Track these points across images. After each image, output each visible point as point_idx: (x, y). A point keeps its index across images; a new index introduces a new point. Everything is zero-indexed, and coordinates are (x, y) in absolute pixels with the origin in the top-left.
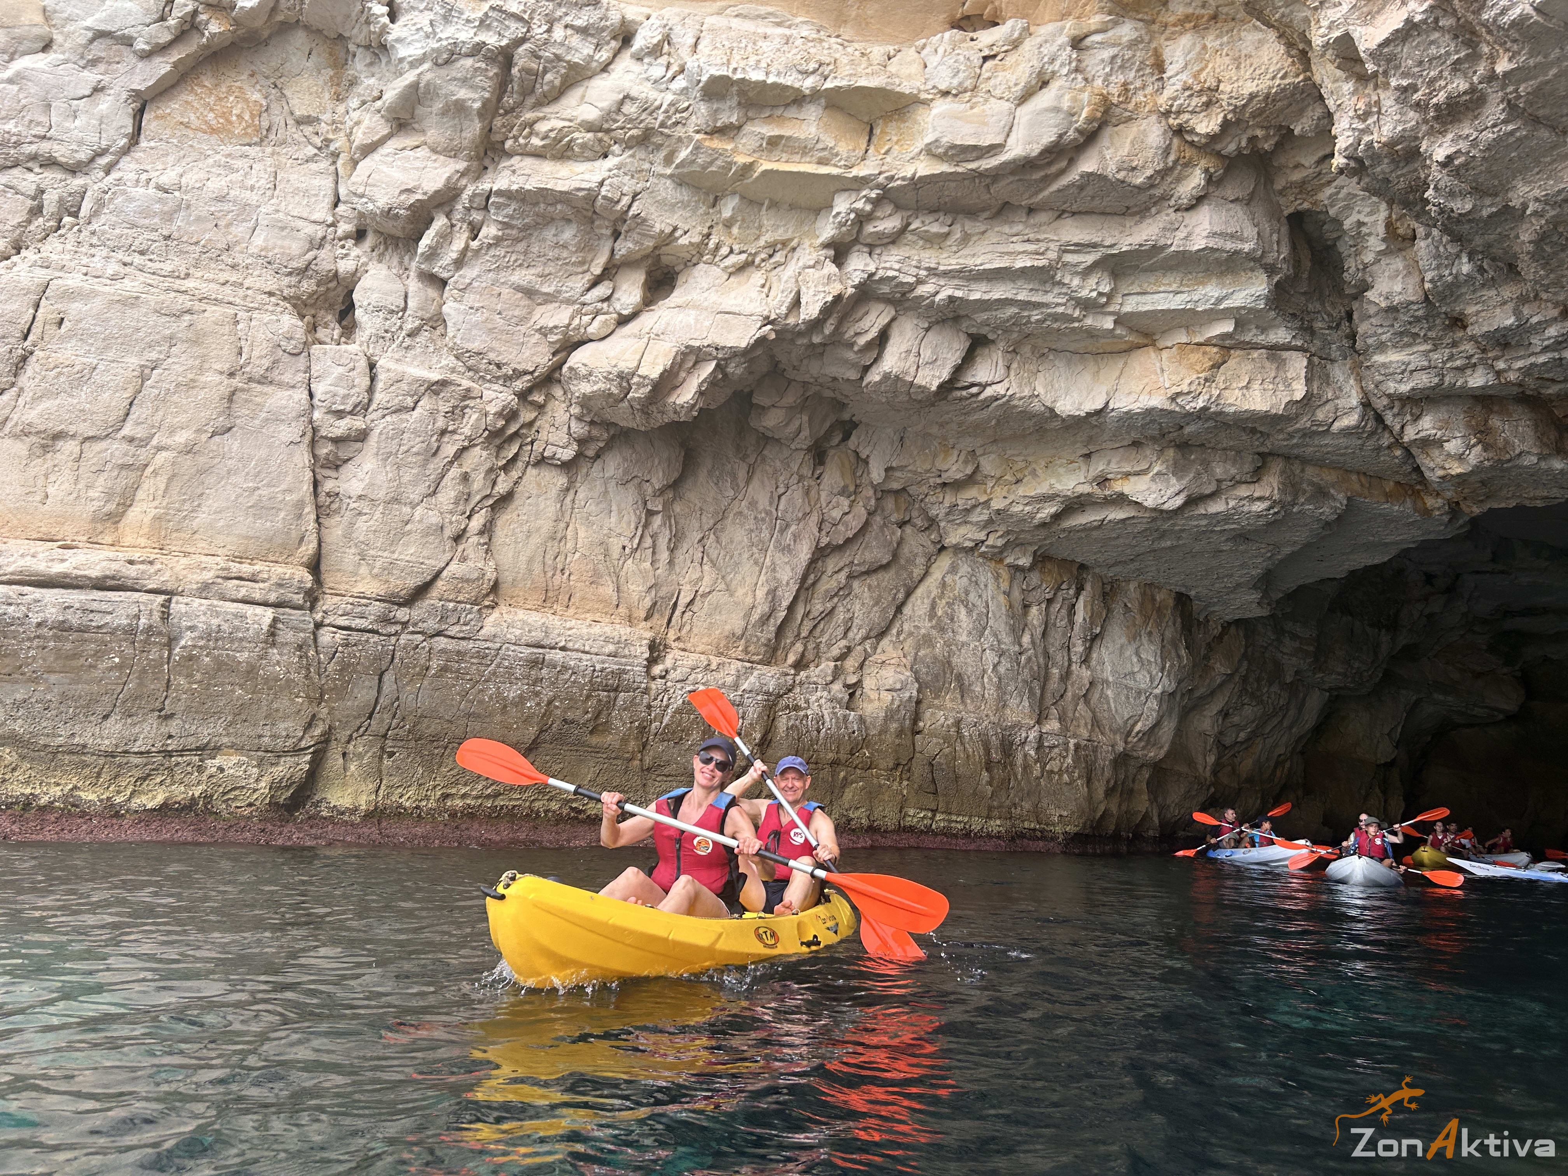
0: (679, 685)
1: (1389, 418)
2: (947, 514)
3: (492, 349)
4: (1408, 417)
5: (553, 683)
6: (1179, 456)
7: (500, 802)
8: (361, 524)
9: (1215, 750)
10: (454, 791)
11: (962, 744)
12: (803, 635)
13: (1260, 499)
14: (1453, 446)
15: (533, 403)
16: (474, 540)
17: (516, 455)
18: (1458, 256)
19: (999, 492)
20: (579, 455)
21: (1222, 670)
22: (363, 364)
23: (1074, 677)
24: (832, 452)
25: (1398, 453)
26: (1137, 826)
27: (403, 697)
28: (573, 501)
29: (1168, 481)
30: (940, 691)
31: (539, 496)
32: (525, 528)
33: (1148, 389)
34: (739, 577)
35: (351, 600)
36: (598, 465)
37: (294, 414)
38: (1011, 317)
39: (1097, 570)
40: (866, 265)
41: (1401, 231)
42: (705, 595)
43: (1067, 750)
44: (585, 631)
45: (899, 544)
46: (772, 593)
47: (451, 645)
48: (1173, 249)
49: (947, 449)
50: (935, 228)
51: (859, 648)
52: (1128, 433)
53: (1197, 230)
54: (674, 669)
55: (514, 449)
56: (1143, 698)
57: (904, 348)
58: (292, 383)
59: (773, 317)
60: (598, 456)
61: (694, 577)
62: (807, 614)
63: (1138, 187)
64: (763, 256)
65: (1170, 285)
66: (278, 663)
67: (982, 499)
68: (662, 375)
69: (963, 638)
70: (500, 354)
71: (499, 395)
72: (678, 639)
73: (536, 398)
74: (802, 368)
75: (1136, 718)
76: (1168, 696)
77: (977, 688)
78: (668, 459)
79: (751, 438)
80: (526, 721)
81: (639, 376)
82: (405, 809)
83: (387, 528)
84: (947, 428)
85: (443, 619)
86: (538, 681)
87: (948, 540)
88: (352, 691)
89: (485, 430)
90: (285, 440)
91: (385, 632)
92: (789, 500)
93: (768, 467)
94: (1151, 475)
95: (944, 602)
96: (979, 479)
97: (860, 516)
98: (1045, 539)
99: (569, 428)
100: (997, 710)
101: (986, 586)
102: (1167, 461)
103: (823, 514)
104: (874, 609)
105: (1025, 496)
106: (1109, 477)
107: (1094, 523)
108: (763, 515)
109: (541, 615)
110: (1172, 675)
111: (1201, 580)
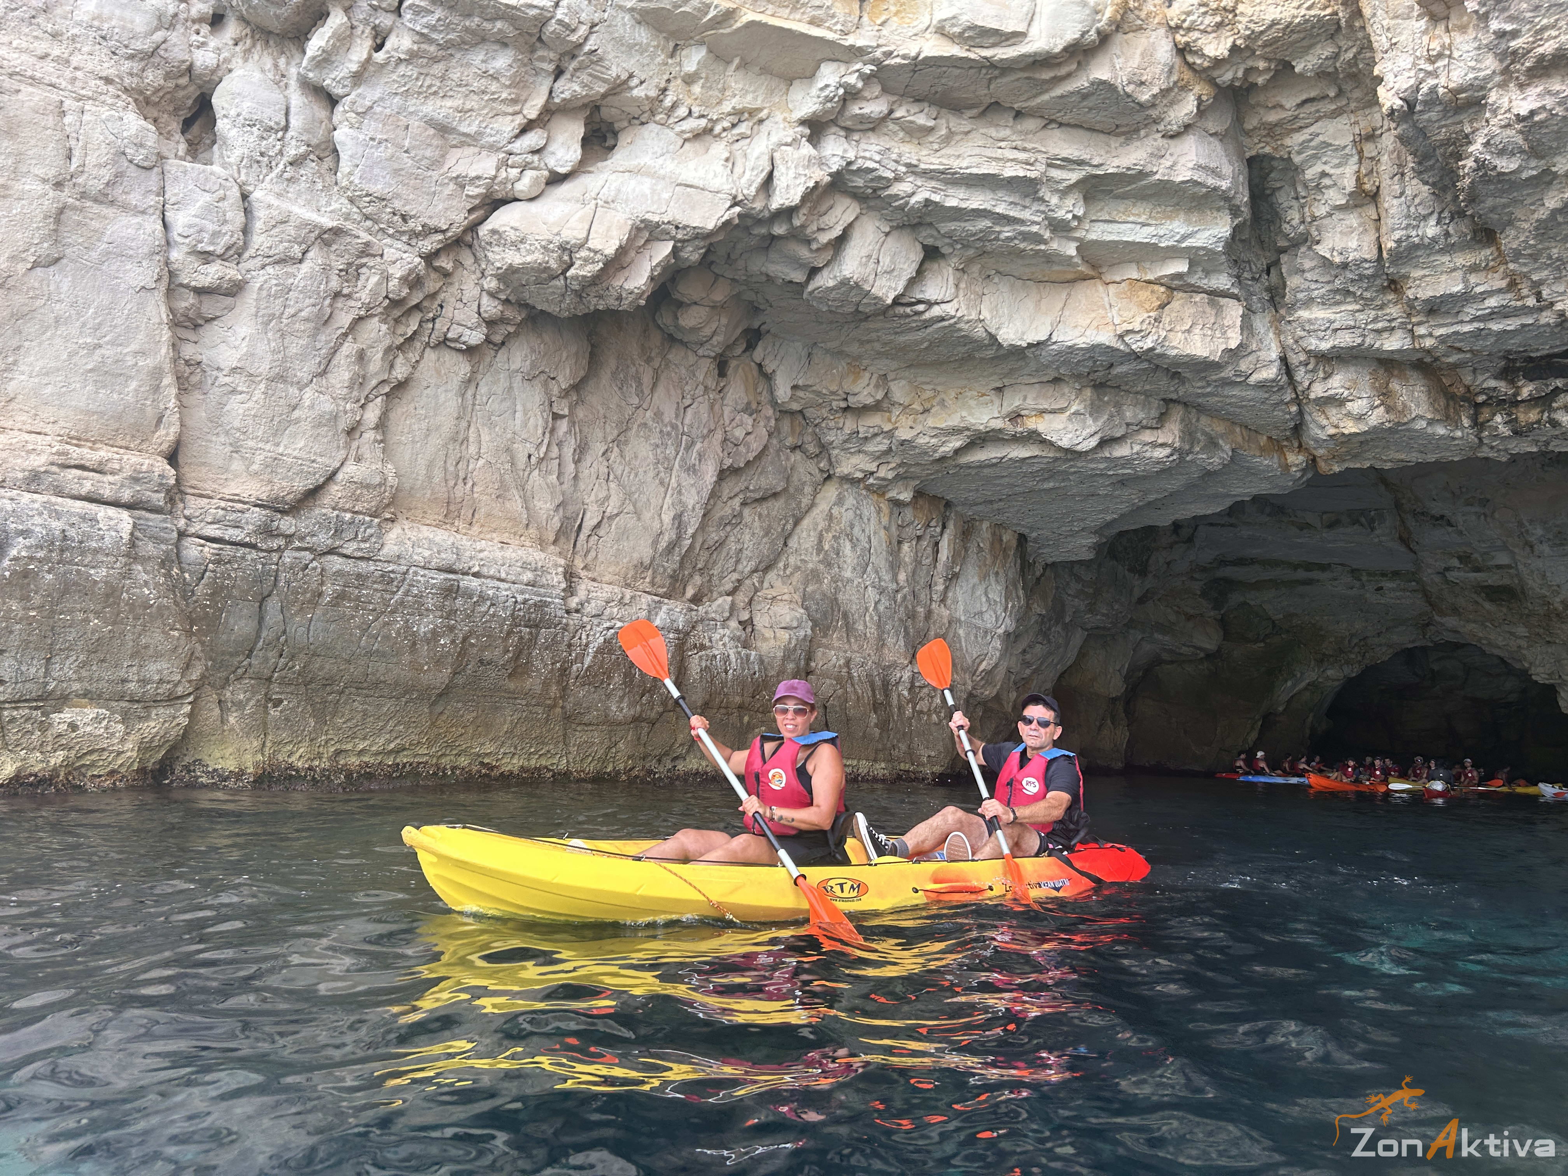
0: (595, 621)
1: (1300, 375)
2: (845, 441)
3: (397, 196)
4: (1321, 375)
5: (468, 616)
6: (1097, 397)
7: (402, 759)
8: (235, 406)
10: (349, 747)
11: (852, 684)
12: (699, 566)
13: (1162, 445)
14: (1356, 407)
15: (436, 269)
16: (370, 435)
17: (415, 333)
18: (1425, 218)
19: (906, 421)
20: (486, 340)
21: (1039, 611)
22: (235, 192)
23: (935, 616)
24: (733, 363)
25: (1294, 409)
27: (290, 630)
28: (474, 396)
29: (1084, 421)
30: (829, 628)
31: (438, 386)
32: (424, 425)
33: (1095, 324)
34: (644, 498)
35: (223, 504)
36: (502, 355)
37: (144, 250)
38: (981, 231)
39: (959, 509)
40: (845, 151)
41: (1367, 187)
42: (611, 518)
44: (499, 554)
45: (792, 469)
46: (678, 518)
47: (348, 566)
48: (1157, 177)
49: (858, 370)
50: (922, 120)
51: (748, 582)
52: (1057, 369)
53: (1182, 160)
54: (588, 601)
55: (413, 325)
56: (989, 637)
57: (864, 252)
58: (141, 206)
59: (740, 197)
60: (503, 343)
61: (602, 495)
62: (704, 543)
63: (1140, 104)
64: (726, 124)
65: (1139, 215)
66: (146, 583)
67: (885, 427)
68: (616, 251)
69: (848, 574)
70: (407, 202)
71: (405, 256)
72: (585, 568)
73: (444, 265)
74: (741, 264)
75: (981, 658)
76: (1007, 634)
77: (861, 627)
78: (577, 354)
79: (656, 339)
80: (439, 662)
81: (589, 249)
82: (297, 771)
83: (270, 413)
84: (868, 346)
85: (338, 532)
86: (453, 612)
87: (838, 470)
88: (226, 621)
89: (387, 297)
90: (134, 283)
91: (264, 547)
92: (696, 414)
93: (673, 374)
94: (1068, 413)
95: (830, 535)
96: (886, 406)
97: (761, 437)
98: (932, 474)
99: (479, 305)
100: (877, 649)
101: (869, 520)
102: (1084, 400)
103: (726, 432)
104: (764, 540)
105: (934, 428)
106: (1023, 413)
107: (993, 460)
108: (668, 428)
109: (445, 533)
110: (1013, 615)
111: (1053, 522)
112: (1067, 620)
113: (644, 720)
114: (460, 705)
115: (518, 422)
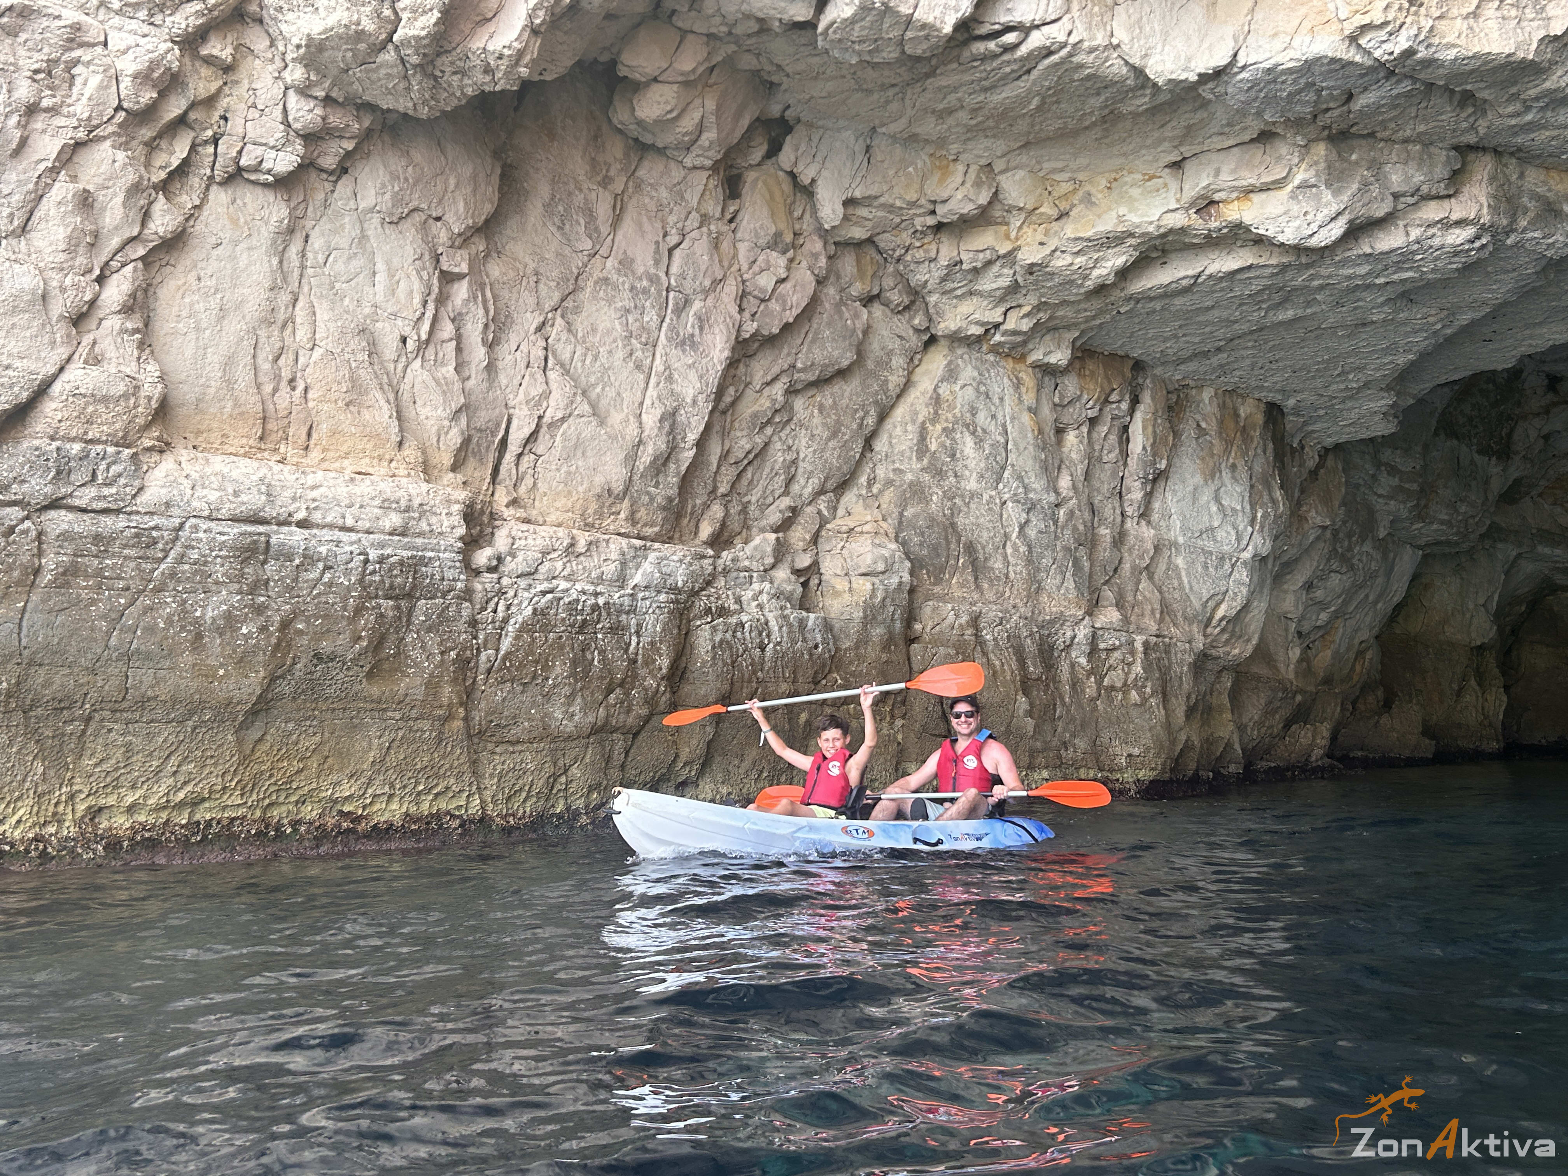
0: (523, 583)
2: (943, 280)
5: (289, 589)
6: (1334, 156)
7: (203, 814)
9: (1297, 640)
10: (111, 800)
12: (723, 489)
13: (1461, 223)
16: (114, 322)
17: (186, 163)
19: (1032, 236)
20: (306, 166)
21: (1318, 520)
23: (1131, 540)
24: (750, 176)
26: (1218, 760)
28: (303, 254)
29: (1318, 197)
30: (943, 570)
31: (236, 243)
32: (214, 302)
33: (1307, 25)
34: (611, 392)
36: (344, 187)
39: (1158, 371)
42: (555, 425)
43: (1133, 653)
44: (342, 491)
45: (866, 332)
46: (670, 419)
47: (82, 524)
49: (946, 164)
51: (809, 510)
52: (1259, 114)
54: (512, 553)
55: (180, 150)
56: (1227, 566)
60: (343, 169)
61: (535, 392)
62: (725, 456)
67: (1003, 248)
69: (972, 484)
71: (142, 41)
72: (514, 503)
73: (215, 51)
75: (1219, 598)
76: (1260, 560)
77: (998, 564)
78: (474, 177)
79: (616, 149)
80: (242, 662)
82: (11, 844)
84: (951, 121)
85: (62, 474)
86: (259, 585)
87: (942, 325)
89: (119, 108)
92: (689, 258)
93: (647, 200)
94: (1289, 188)
95: (939, 427)
96: (998, 214)
97: (803, 286)
98: (1094, 318)
99: (285, 110)
100: (1029, 597)
101: (1001, 399)
102: (1316, 163)
103: (744, 282)
104: (831, 444)
105: (1077, 239)
106: (1217, 197)
107: (1184, 283)
108: (645, 283)
109: (256, 464)
110: (1266, 529)
111: (1313, 378)
112: (1382, 534)
113: (615, 730)
114: (291, 726)
115: (380, 288)
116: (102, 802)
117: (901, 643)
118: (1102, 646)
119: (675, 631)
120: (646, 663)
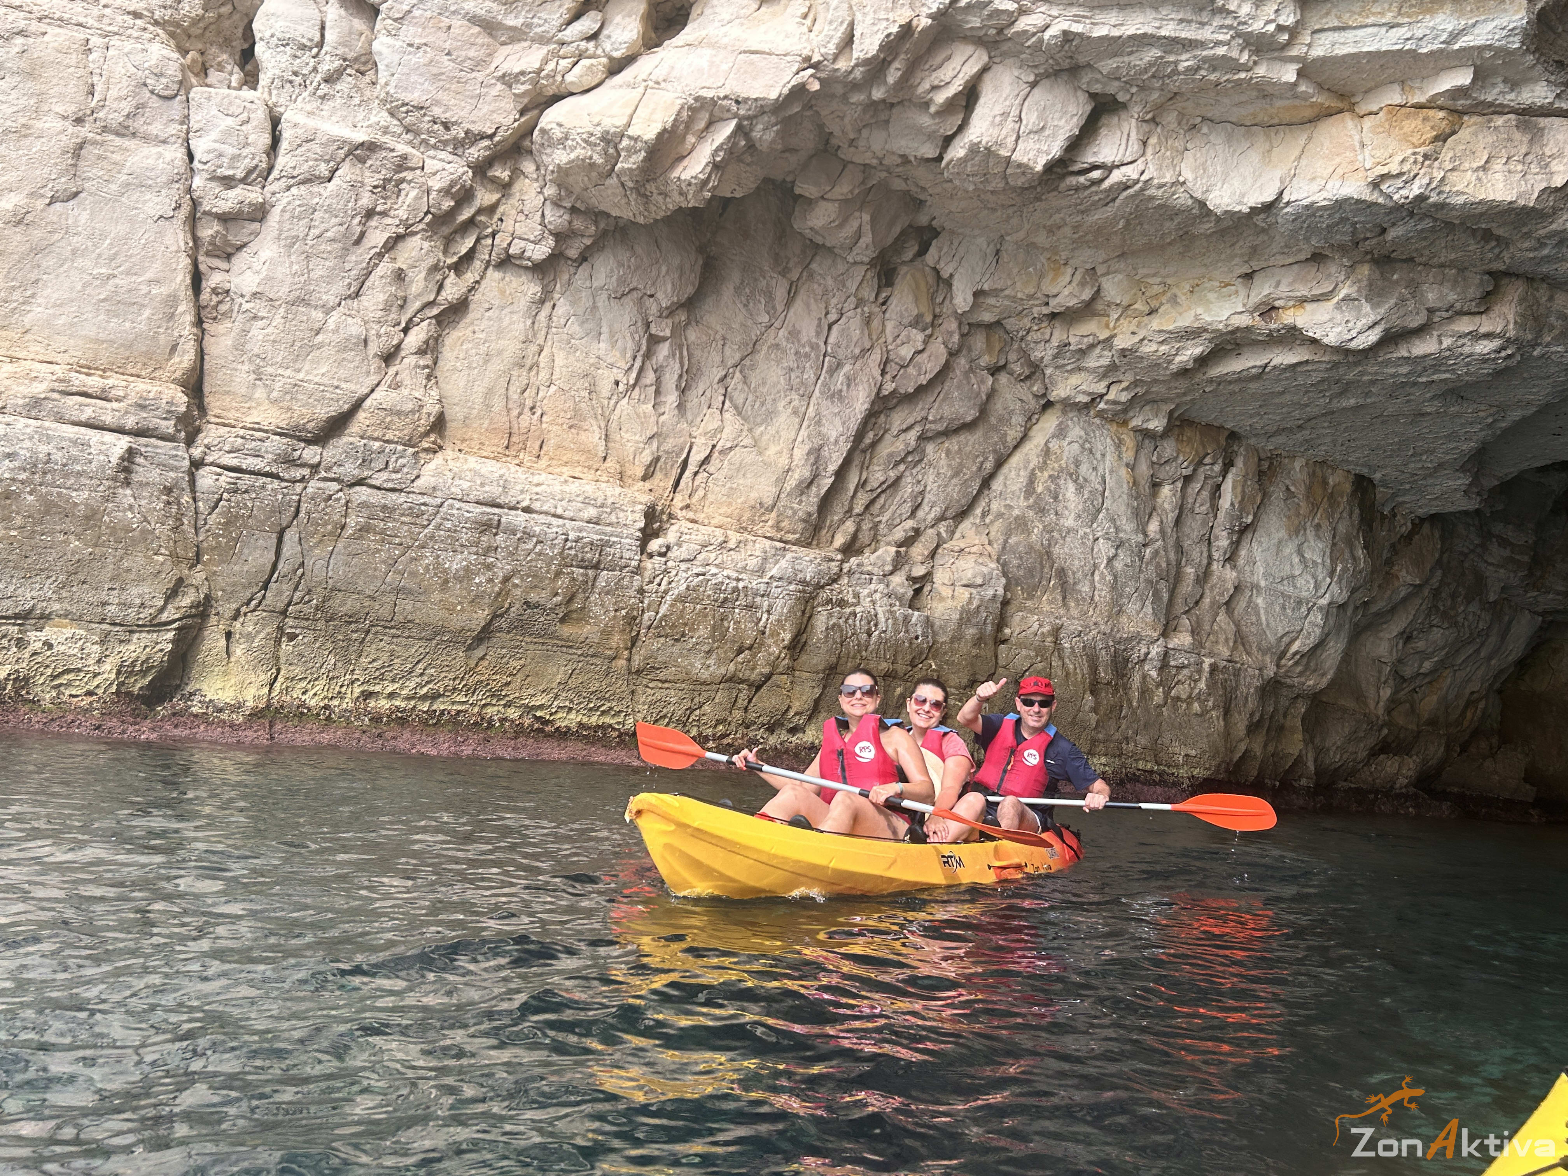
0: (683, 566)
2: (1056, 357)
3: (437, 103)
5: (511, 554)
6: (1377, 275)
7: (439, 706)
8: (257, 331)
9: (1391, 682)
10: (378, 688)
11: (1061, 658)
12: (857, 510)
13: (1488, 336)
15: (494, 181)
16: (412, 360)
17: (472, 251)
19: (1126, 326)
20: (556, 256)
21: (1409, 579)
22: (261, 116)
23: (1214, 580)
24: (903, 270)
26: (1287, 772)
27: (309, 562)
28: (550, 317)
29: (1359, 309)
30: (1035, 588)
31: (503, 308)
32: (483, 350)
33: (1339, 171)
34: (772, 430)
35: (242, 432)
36: (583, 271)
37: (164, 179)
38: (1150, 65)
39: (1252, 441)
42: (724, 452)
43: (1200, 671)
44: (557, 488)
45: (990, 396)
46: (816, 454)
47: (376, 498)
49: (1058, 266)
51: (930, 531)
52: (1307, 239)
54: (680, 546)
55: (469, 242)
56: (1304, 609)
57: (998, 110)
58: (163, 136)
59: (816, 58)
61: (711, 427)
62: (862, 484)
65: (1382, 14)
66: (131, 507)
67: (1103, 335)
68: (660, 135)
69: (1069, 522)
71: (448, 166)
72: (687, 507)
73: (497, 174)
74: (862, 143)
75: (1293, 635)
76: (1335, 607)
77: (1086, 589)
78: (681, 266)
79: (795, 248)
80: (474, 602)
81: (630, 137)
82: (309, 710)
83: (290, 338)
84: (1059, 234)
85: (365, 462)
86: (491, 550)
87: (1055, 393)
88: (241, 552)
89: (428, 212)
90: (152, 212)
91: (287, 477)
92: (842, 332)
93: (816, 286)
94: (1335, 300)
95: (1046, 474)
96: (1100, 307)
97: (937, 357)
98: (1184, 394)
99: (543, 215)
100: (1109, 617)
101: (1103, 455)
102: (1359, 281)
103: (888, 352)
104: (954, 481)
105: (1160, 331)
106: (1277, 304)
107: (1254, 371)
108: (807, 349)
109: (499, 465)
110: (1344, 582)
111: (1391, 456)
113: (742, 681)
114: (504, 651)
115: (602, 344)
116: (371, 688)
117: (991, 643)
118: (1172, 663)
119: (799, 614)
120: (772, 635)
